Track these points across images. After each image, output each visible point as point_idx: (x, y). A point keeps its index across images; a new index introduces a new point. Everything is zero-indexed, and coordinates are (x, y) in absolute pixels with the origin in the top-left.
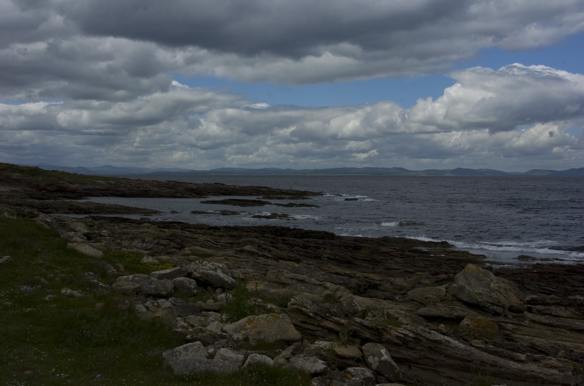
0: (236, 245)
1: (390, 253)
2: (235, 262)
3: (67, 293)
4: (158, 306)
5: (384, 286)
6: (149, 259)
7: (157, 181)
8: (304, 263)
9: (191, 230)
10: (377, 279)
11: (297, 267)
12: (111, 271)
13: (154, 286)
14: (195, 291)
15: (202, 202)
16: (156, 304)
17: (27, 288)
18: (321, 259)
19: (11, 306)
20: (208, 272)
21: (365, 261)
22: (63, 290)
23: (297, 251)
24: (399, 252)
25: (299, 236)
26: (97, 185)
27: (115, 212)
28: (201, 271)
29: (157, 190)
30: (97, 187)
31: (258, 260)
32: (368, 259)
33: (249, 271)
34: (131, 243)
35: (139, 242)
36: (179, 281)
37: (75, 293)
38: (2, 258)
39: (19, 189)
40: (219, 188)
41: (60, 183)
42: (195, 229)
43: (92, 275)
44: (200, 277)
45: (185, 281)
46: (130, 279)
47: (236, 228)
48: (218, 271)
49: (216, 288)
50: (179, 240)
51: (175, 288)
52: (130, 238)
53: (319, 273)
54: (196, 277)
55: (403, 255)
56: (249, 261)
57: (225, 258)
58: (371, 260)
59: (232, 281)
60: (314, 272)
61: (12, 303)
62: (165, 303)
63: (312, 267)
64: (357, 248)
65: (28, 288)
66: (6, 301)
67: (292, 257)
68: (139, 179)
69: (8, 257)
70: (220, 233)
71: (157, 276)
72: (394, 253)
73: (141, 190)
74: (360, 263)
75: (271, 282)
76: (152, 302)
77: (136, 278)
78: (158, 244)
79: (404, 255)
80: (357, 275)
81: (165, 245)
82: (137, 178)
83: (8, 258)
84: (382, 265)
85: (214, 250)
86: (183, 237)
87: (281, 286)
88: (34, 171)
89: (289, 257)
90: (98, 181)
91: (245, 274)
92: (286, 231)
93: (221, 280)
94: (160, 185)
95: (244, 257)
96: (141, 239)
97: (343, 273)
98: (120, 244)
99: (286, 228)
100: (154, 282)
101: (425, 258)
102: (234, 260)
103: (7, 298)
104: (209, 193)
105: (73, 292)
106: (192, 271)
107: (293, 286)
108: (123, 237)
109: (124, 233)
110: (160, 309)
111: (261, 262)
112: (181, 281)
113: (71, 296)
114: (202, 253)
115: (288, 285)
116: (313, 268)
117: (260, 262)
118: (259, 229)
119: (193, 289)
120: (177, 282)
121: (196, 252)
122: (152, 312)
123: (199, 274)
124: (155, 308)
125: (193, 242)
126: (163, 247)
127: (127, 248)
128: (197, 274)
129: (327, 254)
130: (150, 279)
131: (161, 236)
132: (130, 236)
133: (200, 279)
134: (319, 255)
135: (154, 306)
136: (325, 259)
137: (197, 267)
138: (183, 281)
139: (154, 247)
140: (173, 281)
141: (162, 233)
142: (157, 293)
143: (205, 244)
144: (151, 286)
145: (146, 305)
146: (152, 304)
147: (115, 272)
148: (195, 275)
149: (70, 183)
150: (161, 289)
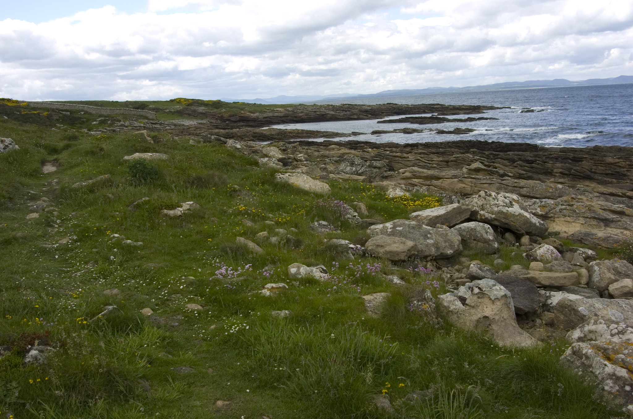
2: (473, 185)
3: (301, 275)
4: (482, 294)
6: (397, 192)
7: (332, 105)
12: (349, 216)
13: (432, 241)
14: (496, 245)
16: (476, 290)
17: (227, 270)
19: (199, 313)
20: (508, 211)
22: (294, 267)
23: (521, 166)
27: (297, 136)
28: (496, 209)
29: (333, 113)
30: (276, 114)
36: (468, 228)
37: (317, 273)
38: (181, 207)
41: (242, 113)
43: (324, 225)
44: (495, 219)
45: (478, 229)
46: (389, 230)
48: (514, 207)
49: (522, 235)
50: (387, 161)
51: (464, 242)
52: (335, 161)
54: (487, 218)
59: (539, 223)
60: (585, 193)
61: (201, 306)
62: (494, 288)
65: (229, 272)
66: (191, 301)
69: (191, 202)
71: (426, 221)
73: (318, 114)
76: (469, 288)
77: (398, 228)
81: (379, 168)
82: (313, 104)
83: (191, 205)
88: (218, 104)
90: (277, 109)
93: (527, 222)
94: (334, 108)
96: (348, 162)
98: (325, 169)
100: (430, 234)
102: (471, 182)
103: (191, 292)
104: (383, 113)
105: (312, 271)
106: (477, 209)
108: (326, 161)
109: (322, 156)
112: (472, 229)
113: (310, 281)
114: (425, 175)
119: (492, 241)
120: (464, 230)
121: (418, 174)
122: (473, 307)
123: (493, 214)
124: (475, 298)
125: (403, 162)
126: (378, 170)
127: (333, 174)
128: (487, 214)
129: (558, 168)
130: (422, 229)
131: (366, 157)
132: (334, 158)
133: (496, 223)
134: (548, 169)
135: (473, 294)
136: (557, 175)
137: (486, 202)
138: (475, 229)
139: (366, 170)
140: (456, 229)
141: (365, 153)
142: (439, 253)
143: (418, 164)
144: (428, 241)
145: (460, 294)
146: (470, 292)
147: (357, 217)
148: (484, 216)
149: (251, 112)
150: (444, 244)
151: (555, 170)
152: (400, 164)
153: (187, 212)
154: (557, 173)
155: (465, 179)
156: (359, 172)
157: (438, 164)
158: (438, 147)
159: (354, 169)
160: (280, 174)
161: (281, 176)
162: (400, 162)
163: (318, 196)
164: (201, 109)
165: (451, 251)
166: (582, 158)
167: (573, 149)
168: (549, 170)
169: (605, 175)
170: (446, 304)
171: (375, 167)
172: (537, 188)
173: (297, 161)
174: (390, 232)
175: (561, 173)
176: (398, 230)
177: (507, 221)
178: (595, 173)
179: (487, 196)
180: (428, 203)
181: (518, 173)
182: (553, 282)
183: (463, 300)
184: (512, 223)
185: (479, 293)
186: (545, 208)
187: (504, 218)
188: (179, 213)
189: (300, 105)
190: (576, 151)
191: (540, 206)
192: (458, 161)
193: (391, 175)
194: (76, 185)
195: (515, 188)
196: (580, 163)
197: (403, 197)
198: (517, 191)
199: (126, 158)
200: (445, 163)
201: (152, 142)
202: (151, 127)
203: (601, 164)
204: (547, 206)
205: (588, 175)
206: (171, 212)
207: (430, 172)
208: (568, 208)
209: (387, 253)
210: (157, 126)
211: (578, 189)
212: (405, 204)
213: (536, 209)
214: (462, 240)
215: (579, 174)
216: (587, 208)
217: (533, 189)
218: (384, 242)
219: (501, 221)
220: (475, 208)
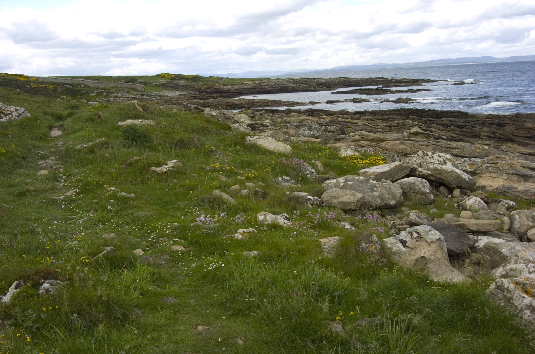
3: (267, 221)
4: (420, 238)
7: (292, 79)
11: (486, 149)
12: (309, 173)
13: (378, 194)
14: (432, 197)
15: (333, 93)
16: (415, 235)
17: (205, 217)
19: (182, 253)
20: (442, 168)
22: (261, 215)
26: (246, 85)
27: (263, 105)
28: (432, 166)
29: (294, 85)
30: (246, 87)
34: (297, 131)
35: (306, 130)
36: (408, 182)
37: (281, 220)
38: (166, 165)
39: (185, 93)
40: (344, 81)
41: (217, 86)
43: (287, 180)
44: (431, 175)
45: (417, 183)
46: (342, 184)
48: (448, 165)
49: (453, 189)
50: (340, 126)
51: (404, 194)
52: (295, 126)
54: (424, 174)
57: (401, 142)
59: (469, 179)
60: (507, 154)
61: (184, 247)
62: (430, 233)
63: (504, 148)
65: (207, 219)
66: (175, 243)
69: (175, 161)
71: (372, 177)
73: (281, 87)
76: (409, 233)
77: (349, 183)
78: (325, 130)
81: (333, 132)
82: (276, 78)
83: (175, 163)
85: (380, 134)
87: (522, 179)
88: (196, 78)
90: (246, 82)
91: (473, 164)
93: (458, 177)
94: (294, 81)
96: (307, 127)
98: (287, 133)
100: (376, 187)
103: (175, 236)
104: (336, 85)
105: (277, 218)
106: (416, 166)
108: (288, 126)
110: (423, 243)
112: (411, 183)
113: (275, 227)
119: (429, 193)
120: (405, 184)
122: (412, 249)
123: (429, 171)
124: (414, 241)
125: (353, 127)
126: (332, 134)
127: (294, 137)
128: (424, 170)
129: (485, 132)
130: (369, 183)
131: (321, 122)
132: (295, 124)
133: (432, 178)
134: (476, 133)
135: (412, 238)
136: (484, 138)
137: (423, 161)
138: (414, 183)
139: (322, 134)
140: (398, 183)
141: (321, 120)
142: (384, 204)
143: (366, 128)
144: (374, 193)
145: (401, 238)
146: (410, 236)
147: (314, 173)
148: (422, 173)
149: (224, 85)
150: (388, 196)
151: (482, 134)
153: (171, 169)
154: (484, 136)
155: (406, 141)
156: (316, 135)
157: (382, 129)
158: (382, 114)
159: (312, 133)
160: (249, 137)
161: (251, 138)
162: (350, 127)
163: (282, 155)
164: (182, 82)
165: (394, 202)
166: (505, 124)
167: (497, 116)
168: (477, 134)
169: (525, 138)
170: (389, 246)
171: (329, 131)
172: (467, 149)
173: (263, 126)
174: (342, 186)
175: (487, 136)
176: (349, 184)
177: (441, 177)
178: (516, 136)
179: (425, 155)
180: (375, 161)
181: (451, 136)
182: (480, 228)
183: (404, 243)
184: (446, 178)
185: (417, 237)
186: (473, 166)
187: (439, 174)
188: (165, 170)
189: (266, 79)
190: (500, 117)
191: (469, 164)
192: (400, 126)
193: (343, 138)
194: (79, 147)
195: (448, 149)
196: (503, 128)
197: (353, 156)
198: (450, 151)
199: (120, 123)
201: (142, 110)
202: (140, 98)
203: (521, 128)
204: (475, 164)
205: (510, 138)
206: (158, 169)
207: (376, 135)
208: (493, 166)
209: (340, 203)
210: (146, 97)
211: (502, 150)
212: (355, 163)
213: (466, 167)
214: (403, 192)
215: (502, 137)
216: (509, 166)
217: (464, 150)
218: (338, 194)
219: (437, 177)
220: (414, 165)
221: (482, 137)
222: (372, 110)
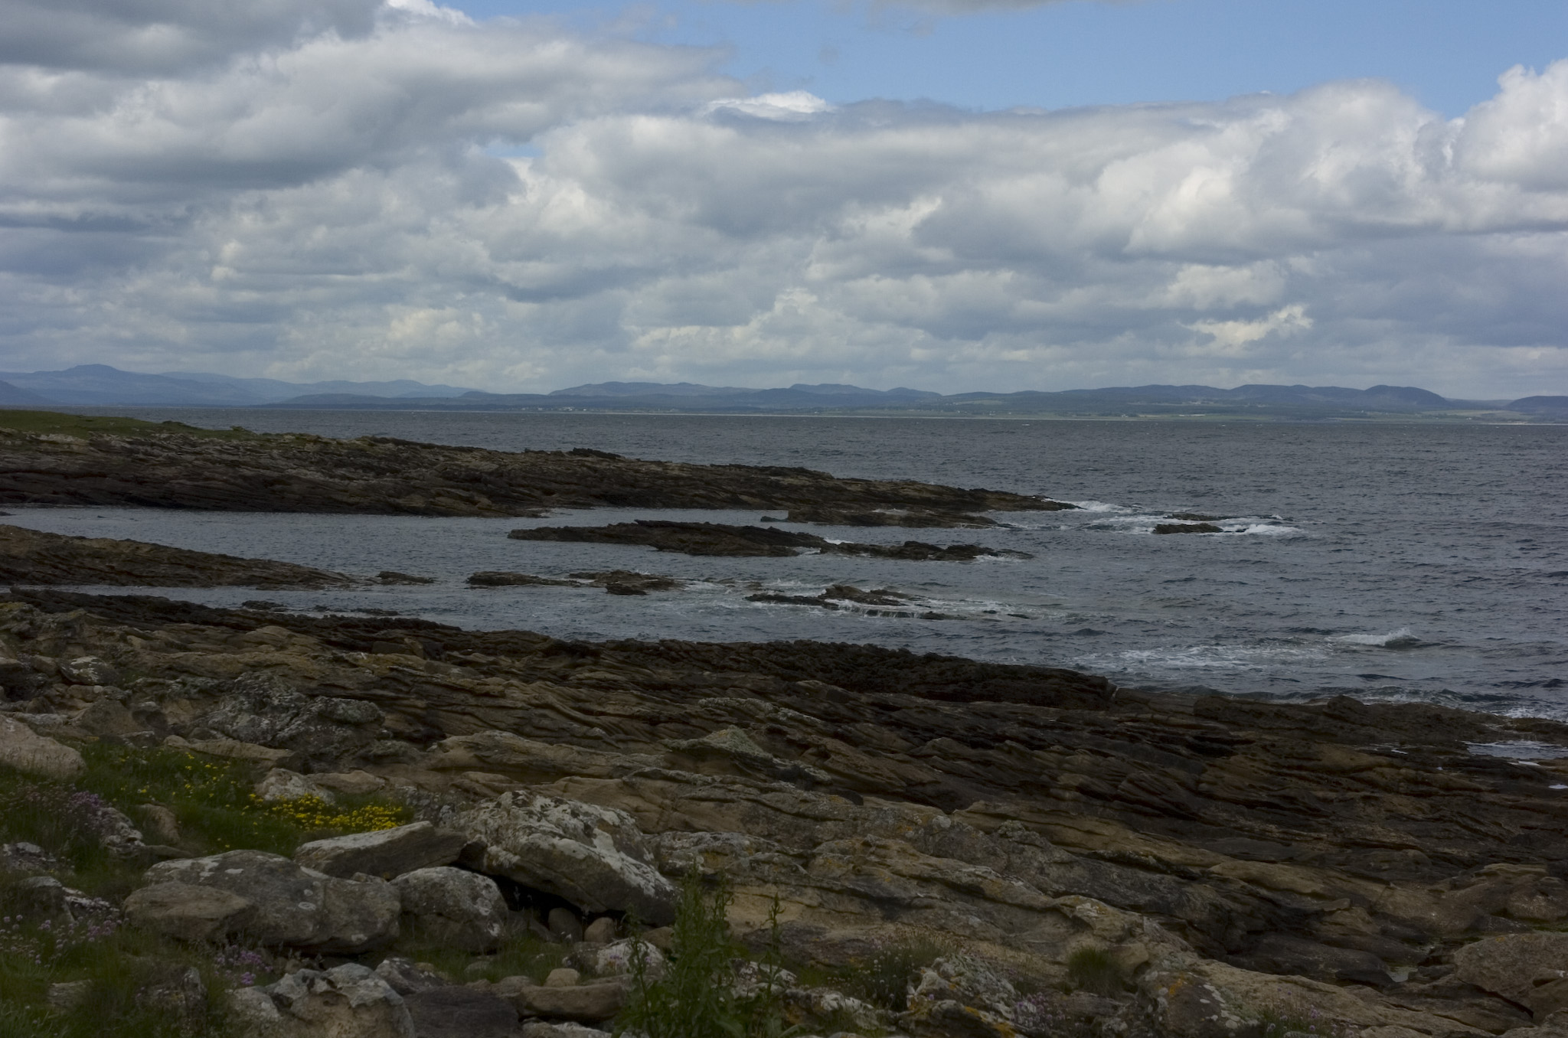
0: (671, 726)
1: (1365, 775)
2: (667, 802)
4: (333, 996)
5: (1340, 920)
6: (290, 786)
7: (317, 440)
8: (975, 812)
9: (471, 657)
10: (1309, 891)
11: (943, 830)
12: (115, 838)
13: (312, 907)
14: (495, 931)
15: (517, 535)
16: (321, 986)
18: (1048, 795)
20: (554, 846)
21: (1251, 805)
23: (945, 756)
24: (1403, 771)
25: (951, 688)
26: (48, 453)
27: (129, 574)
28: (523, 840)
29: (318, 477)
30: (47, 461)
31: (769, 796)
32: (1264, 797)
33: (734, 842)
34: (206, 714)
35: (241, 710)
36: (426, 882)
40: (596, 470)
42: (486, 651)
43: (31, 854)
44: (518, 868)
45: (450, 885)
46: (206, 874)
47: (670, 649)
48: (596, 842)
49: (593, 917)
50: (421, 703)
51: (407, 916)
52: (201, 691)
53: (1042, 858)
54: (501, 865)
55: (1423, 783)
56: (730, 796)
57: (625, 783)
58: (1276, 801)
59: (658, 888)
60: (1023, 850)
62: (362, 982)
63: (1013, 829)
64: (1210, 748)
67: (922, 784)
68: (237, 429)
70: (601, 674)
71: (324, 862)
72: (1383, 775)
73: (245, 478)
74: (1225, 815)
75: (832, 895)
76: (304, 979)
77: (230, 871)
78: (324, 717)
79: (1429, 784)
80: (1215, 869)
81: (357, 725)
84: (1328, 824)
85: (576, 748)
86: (439, 690)
87: (877, 912)
89: (911, 784)
91: (718, 853)
92: (895, 666)
93: (610, 879)
94: (328, 455)
95: (709, 779)
96: (248, 695)
97: (1152, 860)
98: (153, 717)
99: (893, 654)
100: (312, 888)
101: (1523, 800)
102: (662, 792)
104: (549, 493)
106: (484, 839)
107: (928, 913)
108: (169, 686)
109: (170, 668)
110: (341, 1011)
111: (784, 802)
112: (434, 885)
114: (521, 759)
115: (909, 907)
116: (1017, 834)
117: (779, 805)
118: (773, 657)
119: (488, 919)
120: (415, 888)
121: (495, 756)
122: (309, 1022)
123: (515, 854)
124: (317, 1003)
125: (480, 713)
126: (349, 732)
127: (185, 735)
128: (504, 853)
129: (1079, 771)
130: (294, 876)
131: (341, 682)
132: (199, 681)
134: (1040, 774)
135: (312, 994)
136: (1067, 795)
137: (507, 822)
138: (443, 885)
139: (308, 730)
140: (396, 884)
141: (341, 669)
142: (325, 938)
143: (536, 721)
144: (301, 905)
145: (278, 991)
146: (305, 988)
147: (136, 843)
148: (497, 860)
150: (346, 918)
151: (1064, 779)
152: (466, 718)
154: (1066, 788)
156: (281, 734)
159: (265, 722)
162: (469, 709)
165: (363, 937)
168: (1044, 778)
170: (237, 1006)
171: (342, 722)
173: (67, 681)
174: (206, 878)
175: (1081, 789)
176: (228, 875)
177: (550, 875)
179: (517, 805)
180: (370, 820)
182: (560, 1003)
184: (564, 880)
185: (326, 992)
186: (720, 859)
187: (543, 865)
189: (169, 426)
191: (706, 851)
193: (395, 755)
197: (303, 801)
200: (646, 726)
208: (776, 859)
209: (170, 920)
214: (403, 908)
216: (851, 866)
218: (172, 896)
219: (535, 873)
220: (478, 836)
221: (1060, 792)
222: (663, 642)
